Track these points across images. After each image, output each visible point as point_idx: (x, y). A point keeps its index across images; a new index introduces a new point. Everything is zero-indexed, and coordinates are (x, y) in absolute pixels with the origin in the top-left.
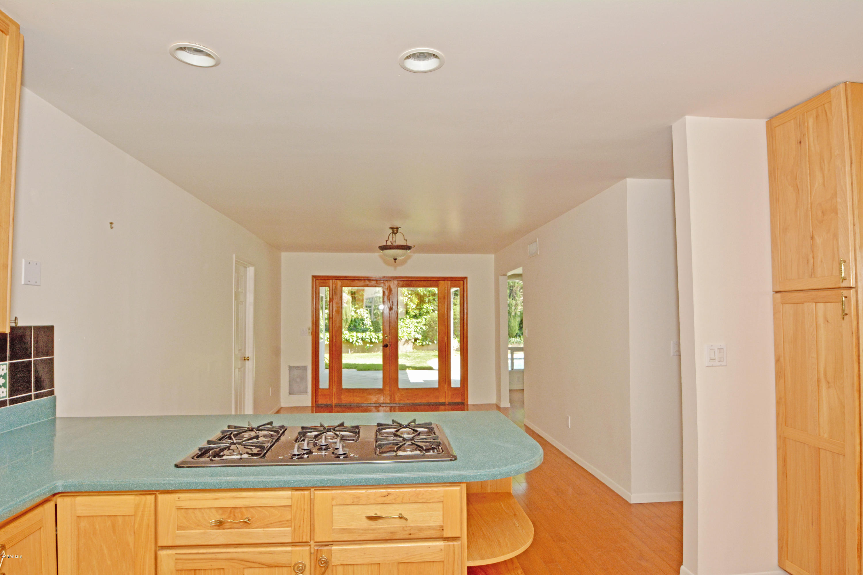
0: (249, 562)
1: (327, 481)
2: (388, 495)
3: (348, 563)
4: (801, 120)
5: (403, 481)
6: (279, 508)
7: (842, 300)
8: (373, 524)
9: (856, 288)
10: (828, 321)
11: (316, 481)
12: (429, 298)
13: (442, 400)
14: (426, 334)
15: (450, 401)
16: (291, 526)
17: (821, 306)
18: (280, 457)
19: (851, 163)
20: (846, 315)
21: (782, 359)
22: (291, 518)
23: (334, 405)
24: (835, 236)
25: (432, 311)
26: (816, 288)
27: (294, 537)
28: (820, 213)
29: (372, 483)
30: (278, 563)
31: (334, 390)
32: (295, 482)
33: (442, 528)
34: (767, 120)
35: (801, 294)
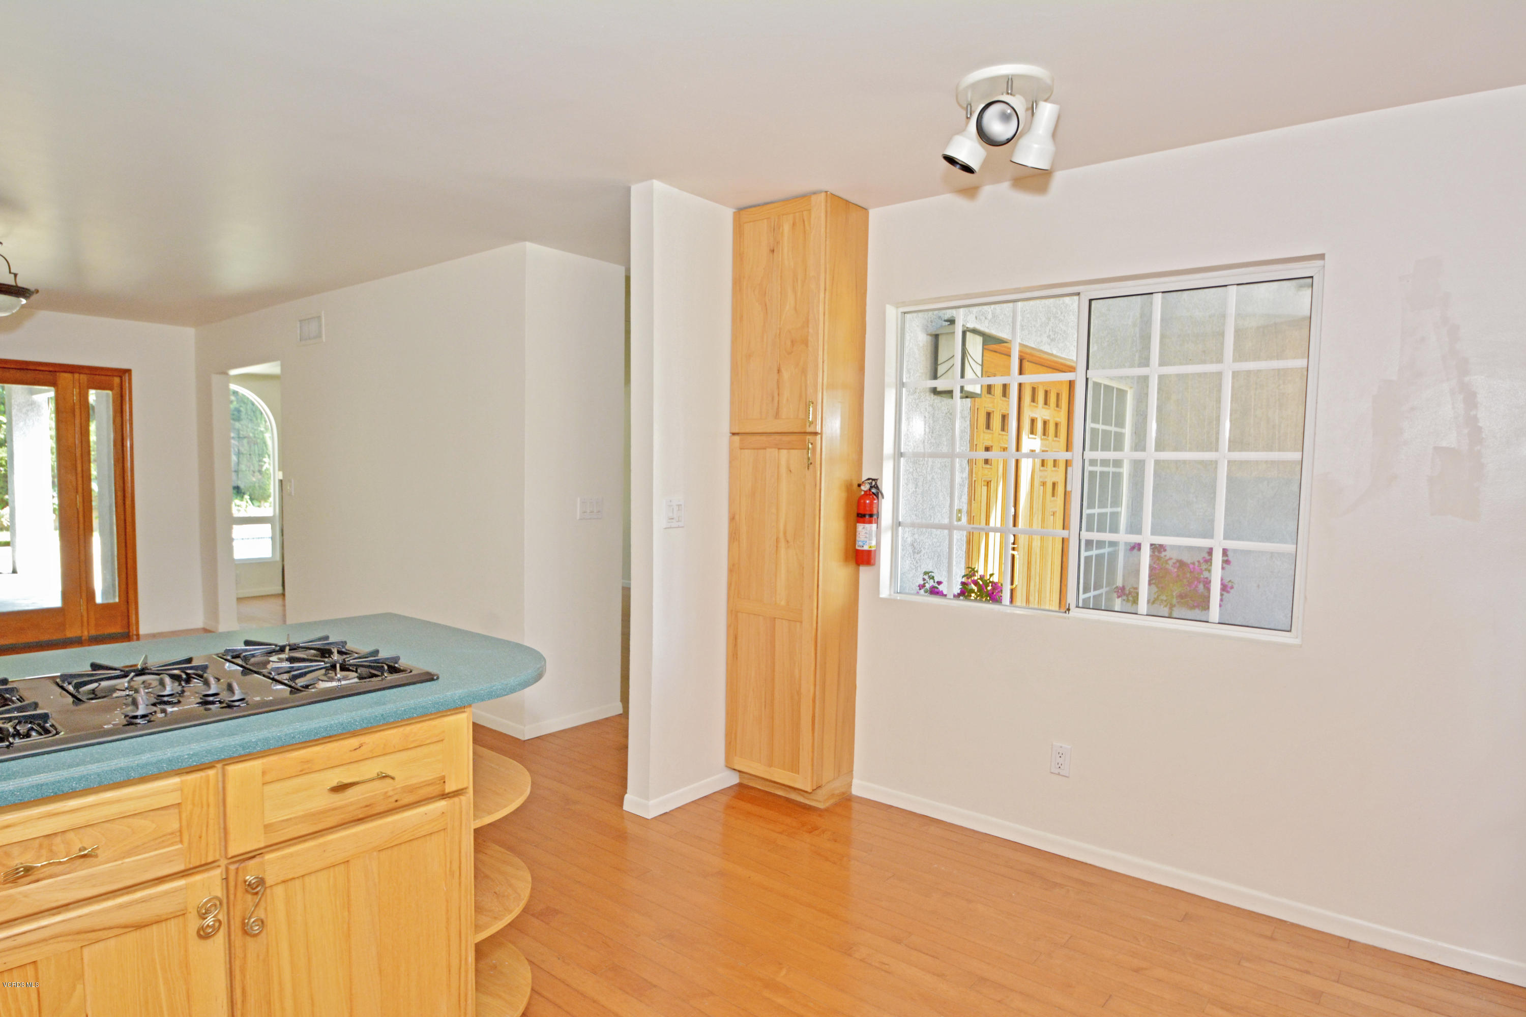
0: (94, 931)
1: (256, 743)
2: (360, 747)
3: (296, 876)
4: (776, 224)
5: (388, 718)
6: (151, 813)
7: (809, 447)
8: (339, 799)
9: (821, 434)
10: (790, 471)
11: (235, 747)
13: (73, 633)
15: (93, 633)
16: (181, 842)
17: (784, 453)
18: (106, 727)
19: (825, 290)
20: (811, 464)
21: (737, 517)
22: (181, 826)
24: (804, 372)
26: (779, 431)
27: (190, 858)
28: (789, 343)
29: (336, 731)
30: (158, 916)
32: (191, 756)
33: (443, 781)
34: (734, 210)
35: (764, 438)
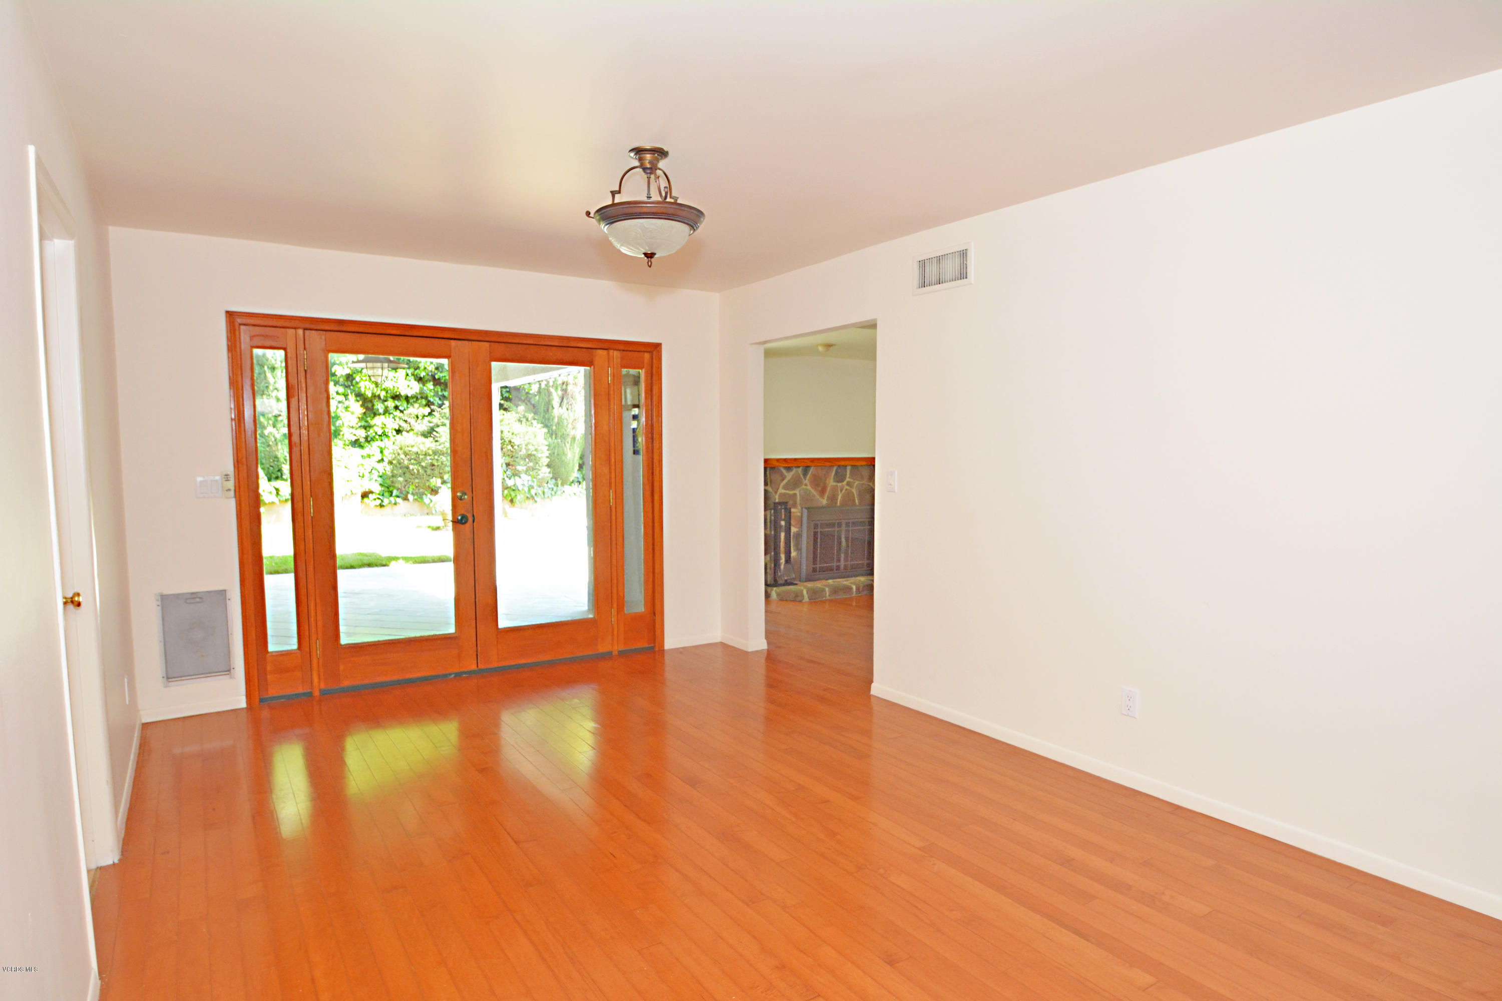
12: (386, 403)
13: (602, 648)
14: (389, 482)
15: (622, 648)
23: (317, 693)
25: (395, 433)
31: (317, 651)
